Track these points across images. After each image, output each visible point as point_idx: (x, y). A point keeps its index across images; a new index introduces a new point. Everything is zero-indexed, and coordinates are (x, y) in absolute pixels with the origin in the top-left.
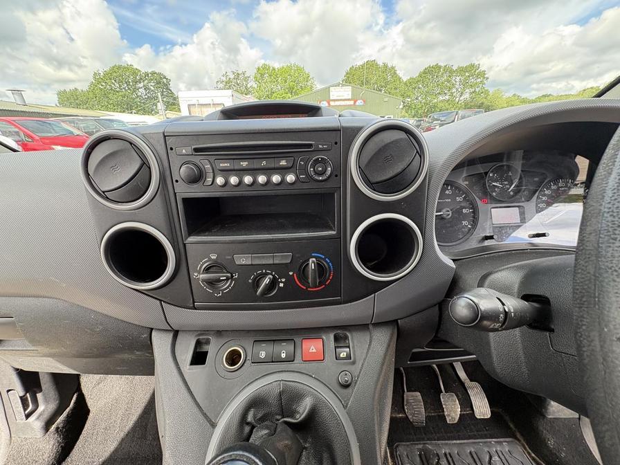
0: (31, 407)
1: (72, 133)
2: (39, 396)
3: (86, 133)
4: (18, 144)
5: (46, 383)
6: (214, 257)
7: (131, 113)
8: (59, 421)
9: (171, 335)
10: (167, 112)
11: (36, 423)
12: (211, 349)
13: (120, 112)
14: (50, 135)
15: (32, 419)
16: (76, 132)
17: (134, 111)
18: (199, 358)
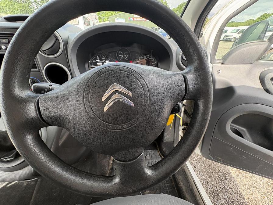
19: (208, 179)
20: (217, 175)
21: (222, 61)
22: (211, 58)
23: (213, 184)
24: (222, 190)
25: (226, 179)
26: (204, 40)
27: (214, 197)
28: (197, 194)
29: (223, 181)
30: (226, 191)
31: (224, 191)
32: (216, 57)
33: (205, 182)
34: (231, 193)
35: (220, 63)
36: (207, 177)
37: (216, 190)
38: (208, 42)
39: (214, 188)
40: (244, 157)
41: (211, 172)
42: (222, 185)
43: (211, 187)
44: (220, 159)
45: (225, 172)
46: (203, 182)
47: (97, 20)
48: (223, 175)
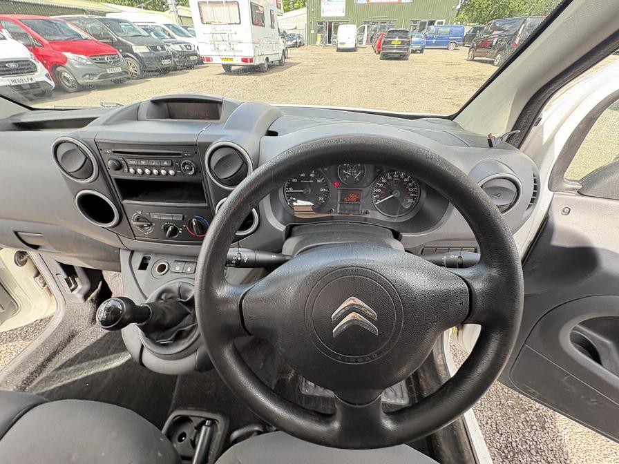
0: (73, 286)
1: (79, 35)
2: (77, 279)
3: (94, 35)
4: (30, 50)
5: (79, 272)
6: (140, 213)
7: (140, 7)
8: (91, 296)
9: (129, 253)
10: (178, 7)
11: (78, 295)
12: (150, 263)
13: (128, 5)
14: (58, 38)
15: (74, 292)
16: (85, 35)
17: (143, 5)
18: (143, 266)
19: (500, 418)
20: (523, 416)
21: (581, 187)
22: (553, 178)
23: (509, 431)
24: (528, 449)
25: (543, 428)
26: (542, 134)
27: (507, 458)
28: (466, 448)
29: (537, 430)
30: (537, 453)
31: (533, 452)
32: (567, 175)
33: (490, 424)
34: (549, 459)
35: (573, 189)
36: (499, 415)
37: (514, 445)
38: (551, 141)
39: (511, 441)
40: (592, 402)
41: (509, 407)
42: (530, 438)
43: (503, 436)
44: (533, 391)
45: (544, 413)
46: (487, 423)
47: (280, 8)
48: (537, 417)
